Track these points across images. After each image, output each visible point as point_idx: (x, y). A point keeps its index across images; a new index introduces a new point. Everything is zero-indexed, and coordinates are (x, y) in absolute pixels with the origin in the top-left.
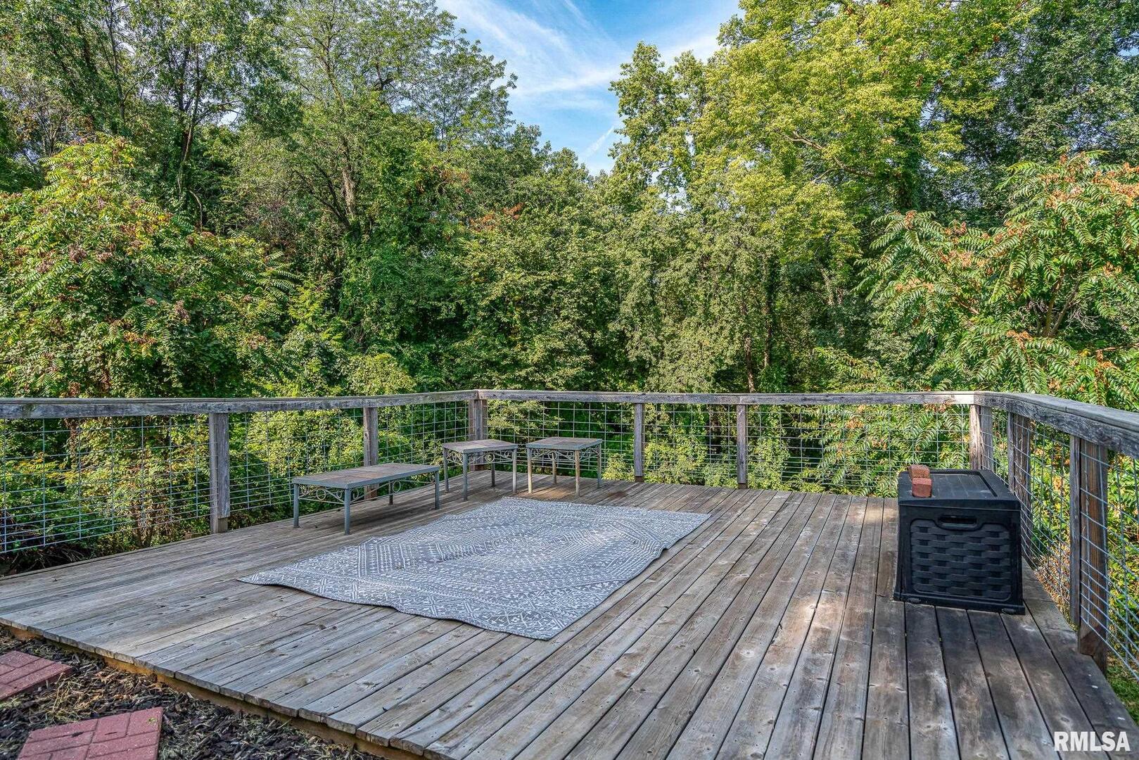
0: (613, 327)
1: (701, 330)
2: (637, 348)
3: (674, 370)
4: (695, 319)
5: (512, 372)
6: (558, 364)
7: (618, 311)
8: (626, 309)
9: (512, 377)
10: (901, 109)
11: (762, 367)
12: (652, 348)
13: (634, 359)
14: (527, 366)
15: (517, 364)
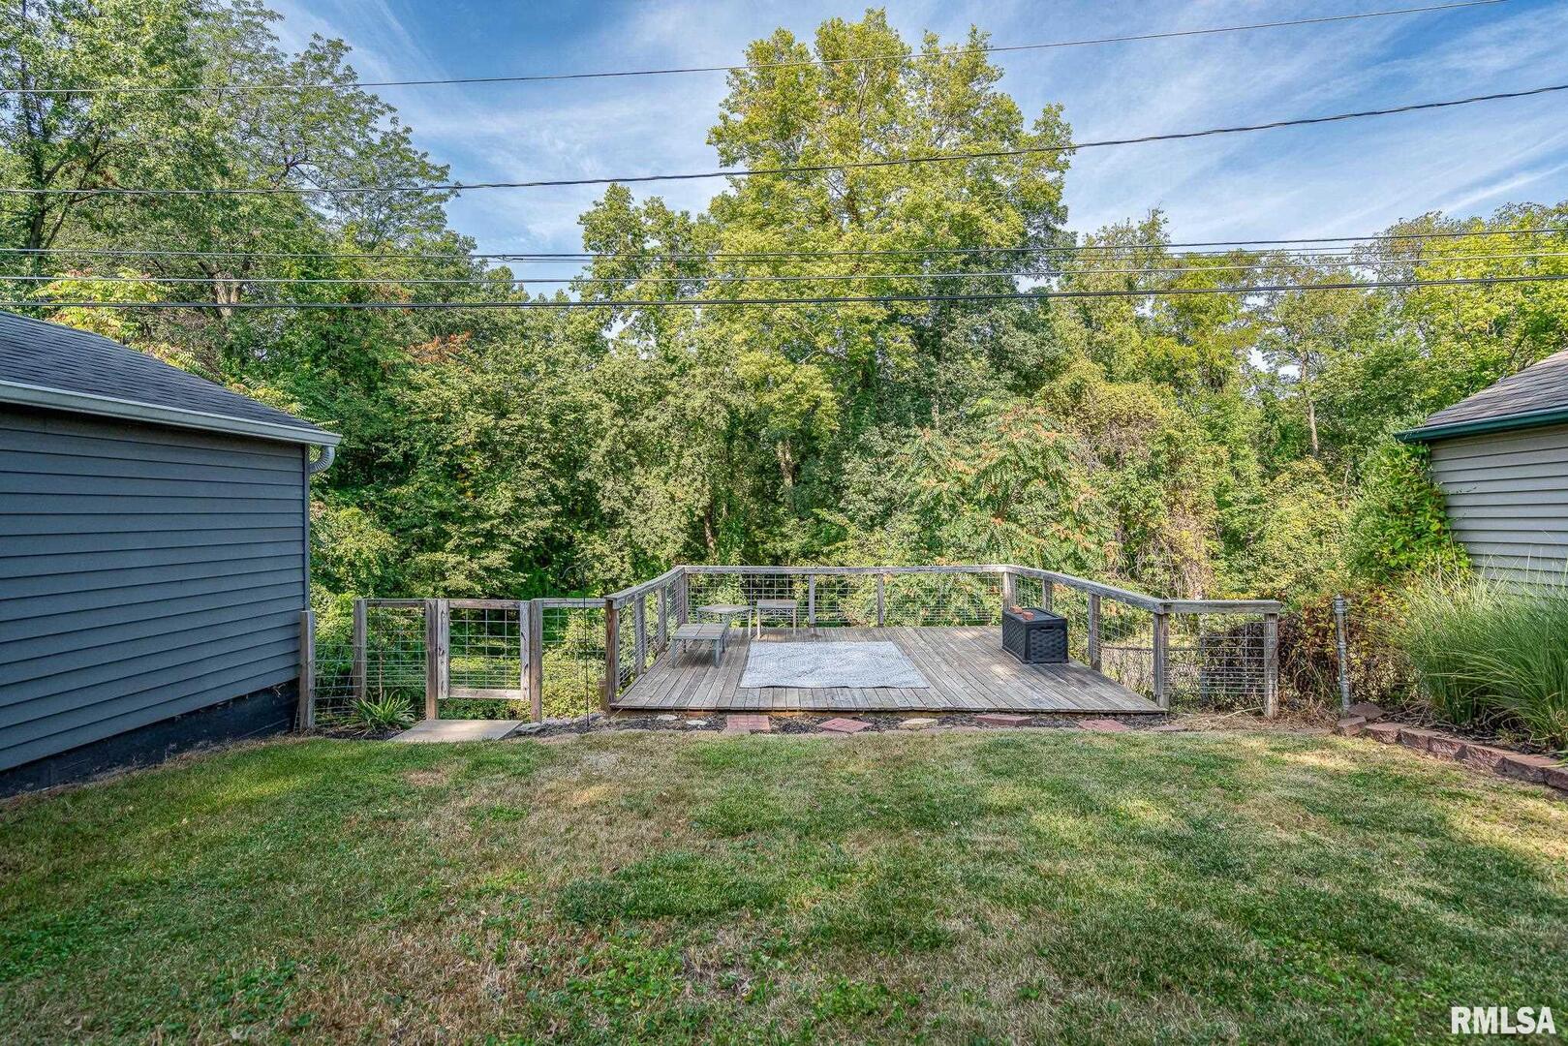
0: (582, 475)
1: (671, 481)
2: (609, 498)
3: (646, 521)
4: (665, 469)
5: (474, 524)
6: (524, 516)
7: (587, 458)
8: (596, 457)
9: (472, 530)
10: (876, 314)
11: (720, 515)
12: (623, 498)
13: (607, 510)
14: (491, 518)
15: (479, 516)
